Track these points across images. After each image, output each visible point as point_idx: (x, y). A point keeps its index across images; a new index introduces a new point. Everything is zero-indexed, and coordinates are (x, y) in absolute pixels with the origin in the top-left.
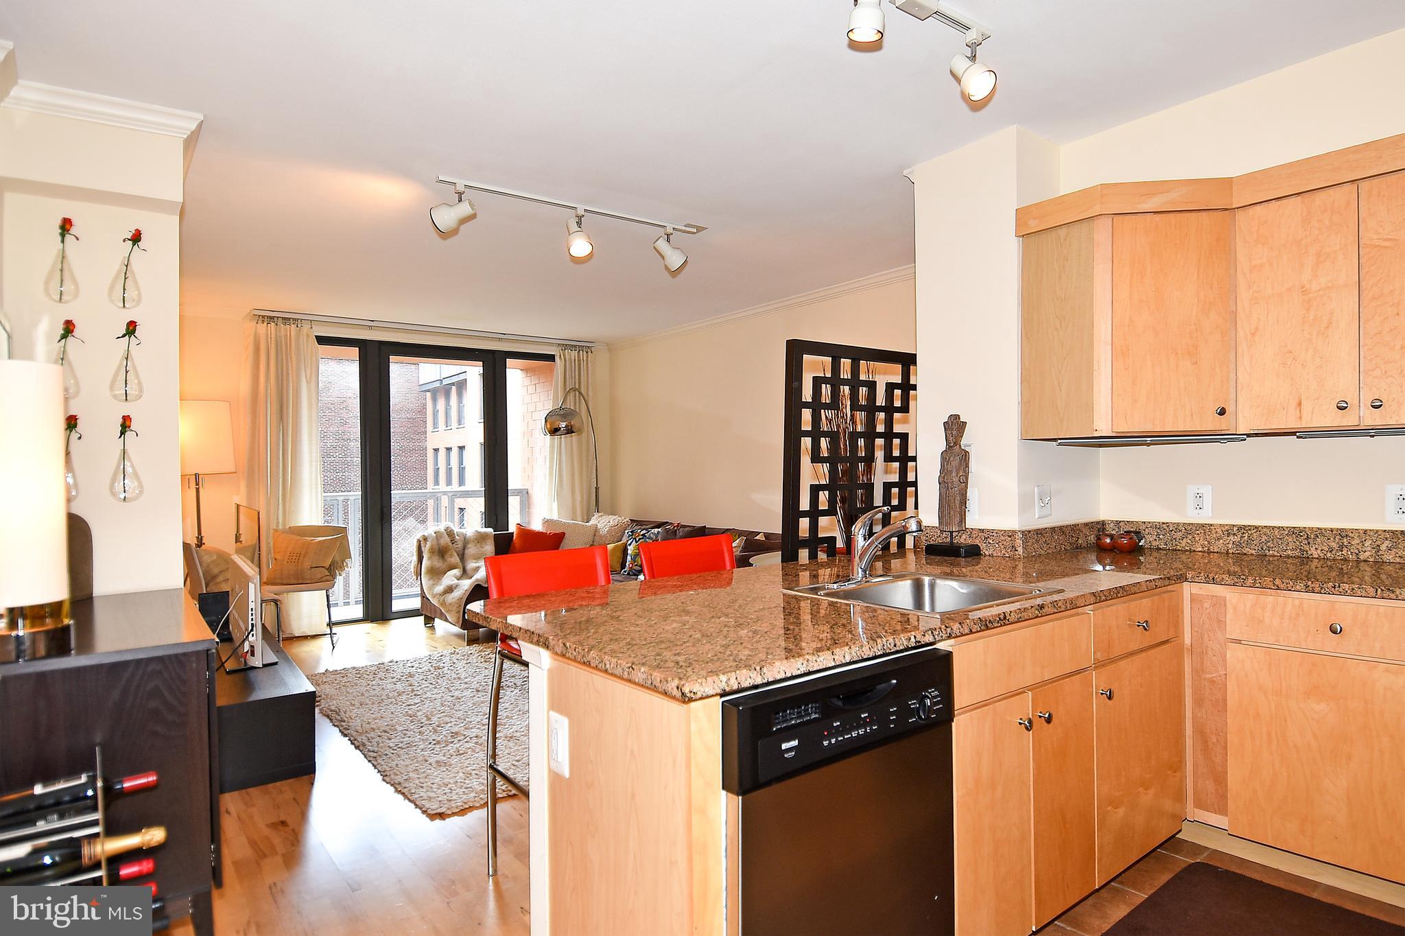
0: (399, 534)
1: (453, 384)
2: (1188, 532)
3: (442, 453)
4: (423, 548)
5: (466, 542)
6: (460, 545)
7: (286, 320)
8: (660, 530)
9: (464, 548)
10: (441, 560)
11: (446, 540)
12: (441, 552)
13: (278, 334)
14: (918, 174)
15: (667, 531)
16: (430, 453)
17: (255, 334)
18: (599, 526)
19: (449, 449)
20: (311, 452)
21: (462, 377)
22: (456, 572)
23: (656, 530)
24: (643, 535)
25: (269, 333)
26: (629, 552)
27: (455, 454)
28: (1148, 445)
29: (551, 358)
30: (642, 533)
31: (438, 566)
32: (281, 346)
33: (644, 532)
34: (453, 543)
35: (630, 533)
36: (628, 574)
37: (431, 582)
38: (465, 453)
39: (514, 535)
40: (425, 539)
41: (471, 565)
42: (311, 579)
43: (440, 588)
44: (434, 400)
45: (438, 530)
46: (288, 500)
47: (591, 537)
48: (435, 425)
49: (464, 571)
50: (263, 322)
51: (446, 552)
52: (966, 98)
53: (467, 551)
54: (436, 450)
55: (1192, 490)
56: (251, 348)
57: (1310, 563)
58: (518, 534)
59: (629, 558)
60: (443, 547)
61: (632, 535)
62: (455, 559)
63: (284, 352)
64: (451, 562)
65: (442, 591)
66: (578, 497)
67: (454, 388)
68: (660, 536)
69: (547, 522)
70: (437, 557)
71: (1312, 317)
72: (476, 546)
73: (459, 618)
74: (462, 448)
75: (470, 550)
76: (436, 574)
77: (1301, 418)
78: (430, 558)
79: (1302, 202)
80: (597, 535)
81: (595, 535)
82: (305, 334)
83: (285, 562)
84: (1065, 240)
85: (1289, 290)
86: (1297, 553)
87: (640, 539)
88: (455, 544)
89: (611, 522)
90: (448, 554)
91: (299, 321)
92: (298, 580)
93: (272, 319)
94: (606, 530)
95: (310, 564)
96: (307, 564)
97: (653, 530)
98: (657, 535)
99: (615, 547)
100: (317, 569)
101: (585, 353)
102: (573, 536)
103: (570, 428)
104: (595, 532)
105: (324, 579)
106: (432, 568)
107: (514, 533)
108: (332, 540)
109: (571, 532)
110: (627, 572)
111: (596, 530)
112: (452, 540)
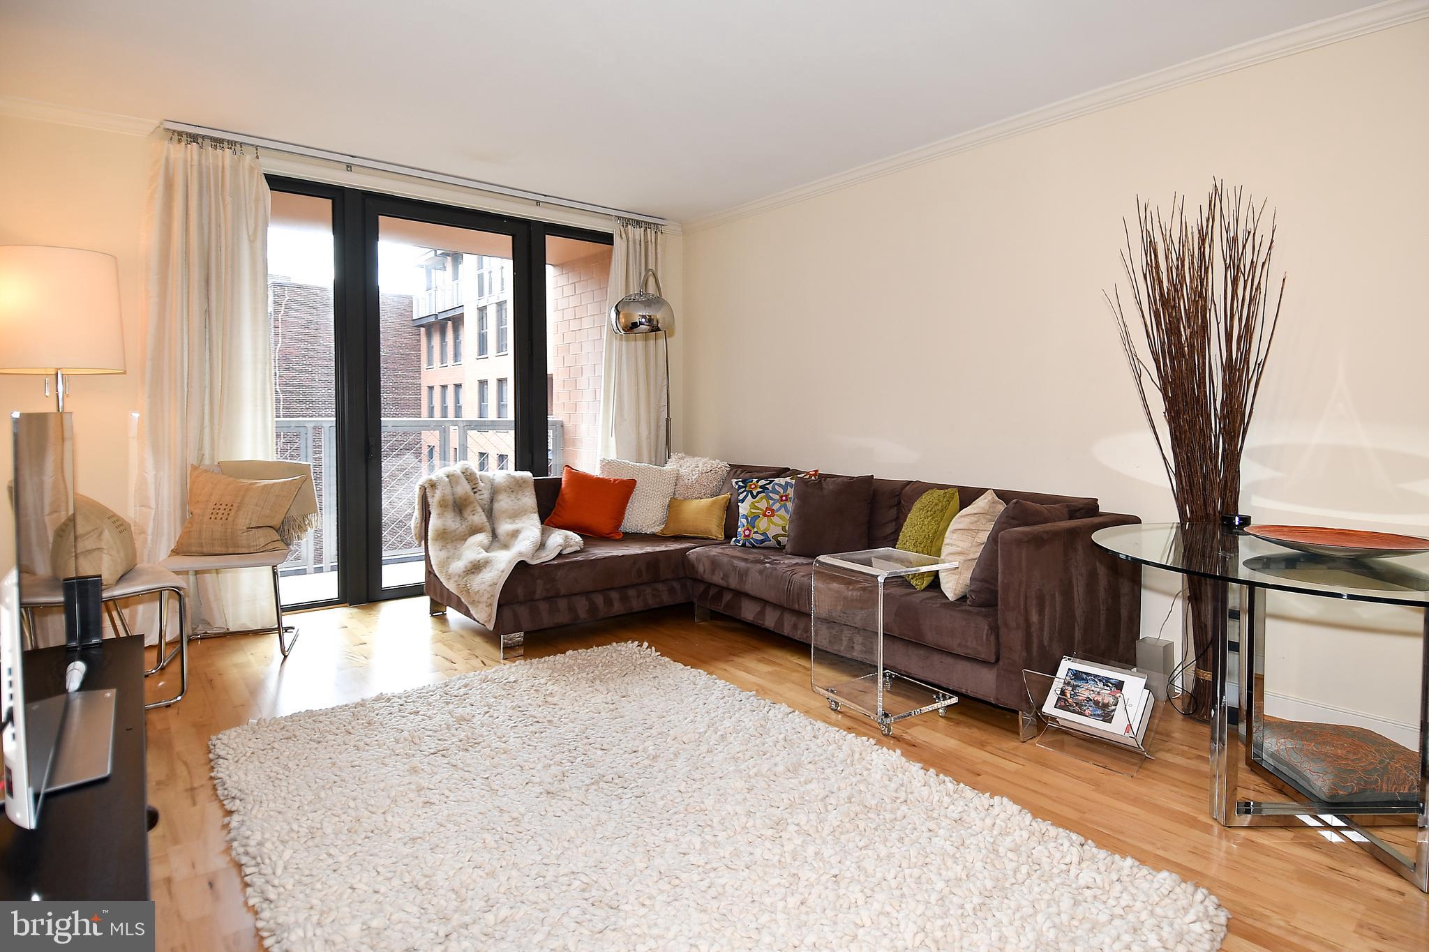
0: (393, 476)
1: (449, 319)
3: (437, 391)
4: (430, 500)
5: (495, 491)
6: (486, 495)
7: (217, 142)
8: (789, 479)
9: (492, 501)
10: (458, 519)
11: (464, 488)
12: (459, 507)
13: (204, 162)
15: (800, 482)
16: (424, 392)
17: (167, 160)
18: (682, 471)
19: (444, 387)
20: (255, 348)
21: (458, 312)
22: (482, 538)
23: (782, 480)
24: (763, 487)
25: (189, 159)
26: (741, 511)
27: (450, 392)
29: (607, 239)
30: (760, 484)
31: (453, 529)
32: (208, 177)
34: (475, 493)
35: (741, 484)
36: (744, 545)
37: (443, 554)
38: (462, 391)
39: (563, 483)
40: (433, 485)
41: (505, 527)
42: (249, 547)
43: (458, 566)
44: (429, 335)
45: (451, 473)
46: (216, 421)
47: (672, 486)
48: (430, 362)
49: (494, 535)
50: (180, 141)
51: (466, 506)
53: (496, 506)
54: (431, 388)
56: (161, 181)
58: (568, 482)
59: (745, 520)
60: (460, 498)
61: (744, 487)
62: (479, 518)
63: (213, 191)
64: (473, 521)
65: (463, 569)
66: (644, 432)
67: (450, 322)
68: (791, 489)
69: (606, 464)
70: (452, 514)
72: (509, 497)
73: (490, 615)
74: (458, 386)
76: (450, 539)
78: (440, 515)
80: (681, 483)
81: (676, 485)
82: (247, 166)
83: (207, 518)
87: (758, 493)
88: (478, 494)
89: (700, 466)
90: (469, 509)
91: (238, 146)
92: (227, 547)
93: (194, 138)
94: (695, 477)
95: (248, 521)
96: (243, 522)
97: (777, 480)
98: (785, 487)
99: (713, 503)
100: (259, 529)
101: (653, 232)
102: (647, 485)
103: (655, 323)
104: (677, 480)
105: (270, 547)
106: (444, 529)
107: (563, 479)
108: (284, 483)
109: (645, 480)
110: (741, 542)
111: (678, 477)
112: (473, 489)
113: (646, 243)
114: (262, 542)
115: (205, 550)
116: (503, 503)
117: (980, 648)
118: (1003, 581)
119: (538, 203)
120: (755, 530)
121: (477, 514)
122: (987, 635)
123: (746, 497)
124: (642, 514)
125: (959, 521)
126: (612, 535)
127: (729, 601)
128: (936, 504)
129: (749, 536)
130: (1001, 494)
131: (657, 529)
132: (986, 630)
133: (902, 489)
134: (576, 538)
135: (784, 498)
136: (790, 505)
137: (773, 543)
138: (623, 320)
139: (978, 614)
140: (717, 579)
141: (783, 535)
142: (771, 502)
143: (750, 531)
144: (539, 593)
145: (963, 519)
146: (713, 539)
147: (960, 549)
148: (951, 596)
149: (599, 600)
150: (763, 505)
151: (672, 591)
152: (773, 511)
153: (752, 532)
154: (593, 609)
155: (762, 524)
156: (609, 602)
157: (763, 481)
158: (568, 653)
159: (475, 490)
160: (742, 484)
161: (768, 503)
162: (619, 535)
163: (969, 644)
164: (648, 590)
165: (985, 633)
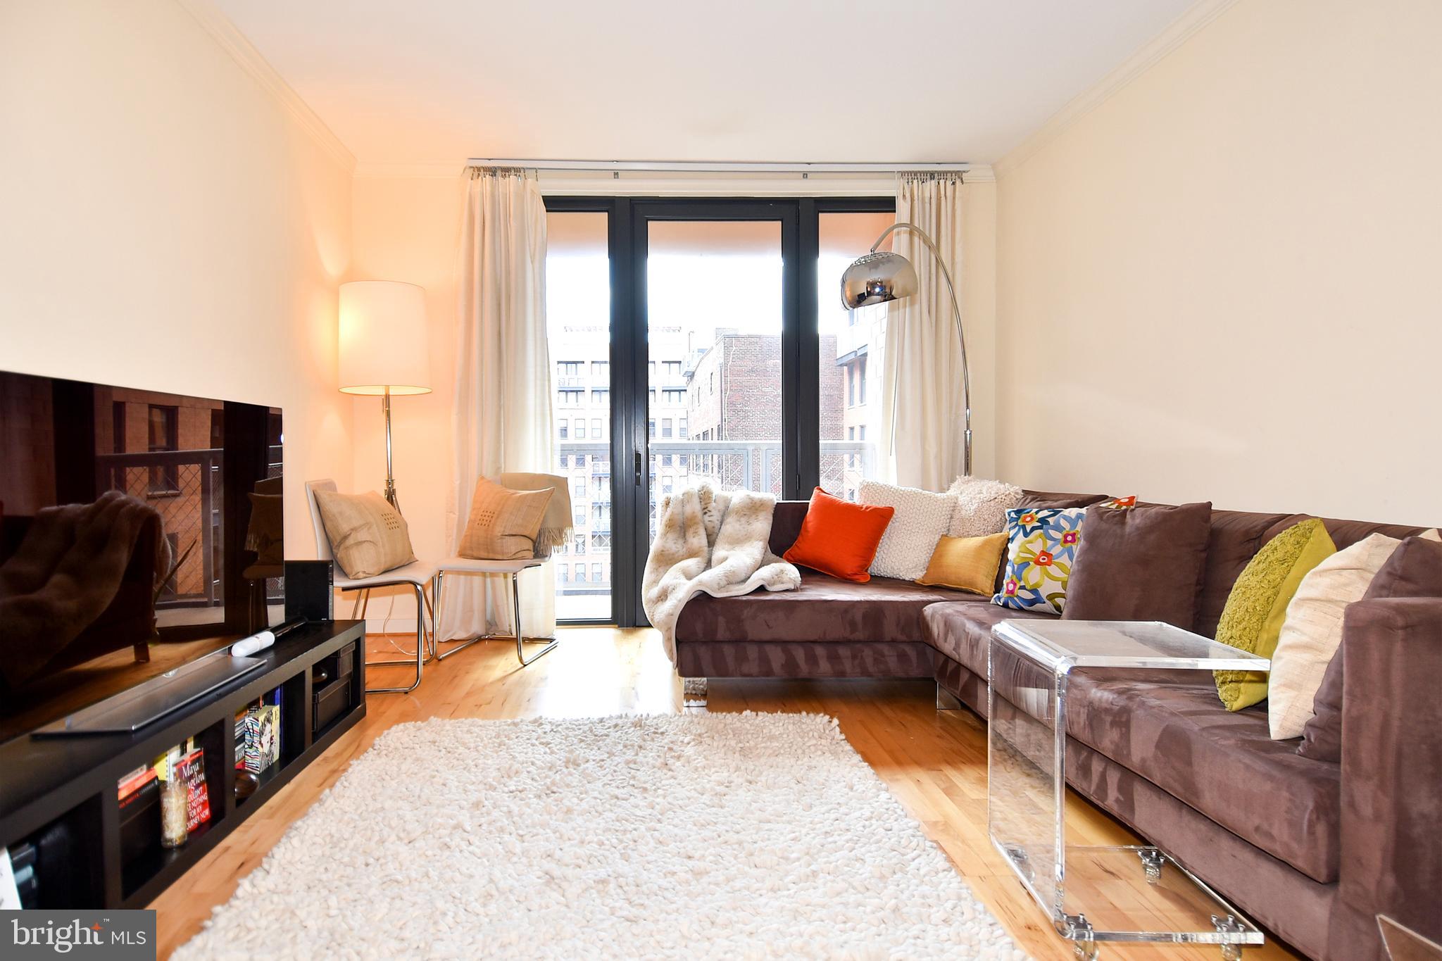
3: (857, 431)
5: (726, 513)
6: (715, 517)
7: (506, 170)
8: (1084, 511)
9: (720, 523)
10: (681, 541)
11: (692, 507)
12: (685, 528)
13: (495, 191)
15: (1101, 514)
17: (469, 195)
18: (962, 500)
21: (864, 351)
23: (1073, 512)
24: (1043, 521)
25: (485, 190)
26: (1011, 556)
30: (1040, 516)
31: (672, 551)
32: (499, 206)
33: (1045, 513)
34: (704, 513)
35: (1013, 515)
36: (1005, 605)
37: (652, 577)
39: (810, 508)
40: (668, 503)
41: (721, 552)
42: (504, 553)
44: (851, 374)
47: (945, 519)
49: (709, 561)
50: (479, 176)
51: (691, 527)
53: (722, 528)
56: (466, 215)
59: (1009, 569)
60: (688, 518)
61: (1017, 519)
62: (699, 540)
63: (502, 219)
64: (693, 543)
65: (656, 595)
66: (932, 449)
68: (1080, 523)
69: (867, 488)
70: (676, 536)
72: (739, 521)
75: (728, 526)
76: (665, 562)
78: (665, 537)
80: (957, 516)
81: (952, 518)
82: (529, 190)
83: (476, 524)
87: (1033, 529)
88: (707, 515)
89: (984, 491)
90: (692, 530)
91: (522, 171)
92: (488, 552)
93: (493, 172)
94: (974, 507)
95: (502, 529)
96: (498, 530)
97: (1066, 512)
98: (1073, 522)
99: (986, 543)
100: (512, 537)
101: (949, 183)
102: (911, 516)
103: (888, 290)
104: (953, 510)
105: (519, 555)
106: (663, 551)
107: (810, 505)
108: (536, 494)
109: (909, 508)
110: (1002, 600)
111: (955, 507)
112: (704, 509)
113: (939, 199)
114: (513, 549)
115: (475, 554)
116: (730, 527)
117: (1295, 846)
118: (1349, 711)
119: (805, 175)
120: (1022, 583)
121: (697, 538)
122: (1310, 821)
123: (1016, 534)
124: (900, 554)
125: (1314, 581)
126: (857, 577)
127: (966, 682)
129: (1012, 592)
131: (917, 575)
132: (1309, 811)
134: (791, 572)
135: (1069, 538)
136: (1077, 548)
137: (1048, 606)
138: (848, 293)
139: (1304, 773)
140: (948, 647)
141: (1063, 596)
142: (1050, 543)
143: (1015, 584)
144: (722, 633)
145: (1321, 579)
146: (979, 594)
147: (1305, 639)
148: (1277, 731)
149: (799, 654)
150: (1037, 547)
151: (902, 657)
152: (1049, 555)
153: (1018, 586)
154: (790, 664)
155: (1033, 575)
156: (812, 659)
157: (1046, 511)
158: (745, 713)
159: (706, 510)
160: (1015, 516)
161: (1045, 543)
162: (865, 578)
163: (1275, 832)
164: (868, 653)
165: (1307, 816)
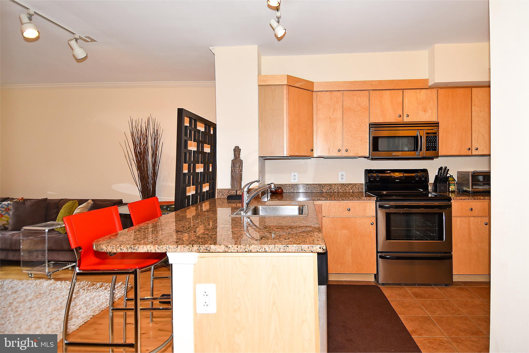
2: (292, 187)
14: (216, 50)
28: (290, 159)
52: (276, 36)
55: (293, 174)
57: (323, 194)
71: (332, 126)
77: (329, 153)
79: (330, 93)
84: (274, 90)
85: (327, 117)
86: (320, 191)
97: (3, 203)
98: (7, 205)
125: (78, 210)
128: (70, 206)
130: (93, 200)
133: (59, 202)
135: (7, 210)
136: (10, 212)
137: (2, 228)
141: (7, 224)
145: (79, 209)
152: (2, 215)
